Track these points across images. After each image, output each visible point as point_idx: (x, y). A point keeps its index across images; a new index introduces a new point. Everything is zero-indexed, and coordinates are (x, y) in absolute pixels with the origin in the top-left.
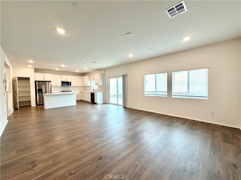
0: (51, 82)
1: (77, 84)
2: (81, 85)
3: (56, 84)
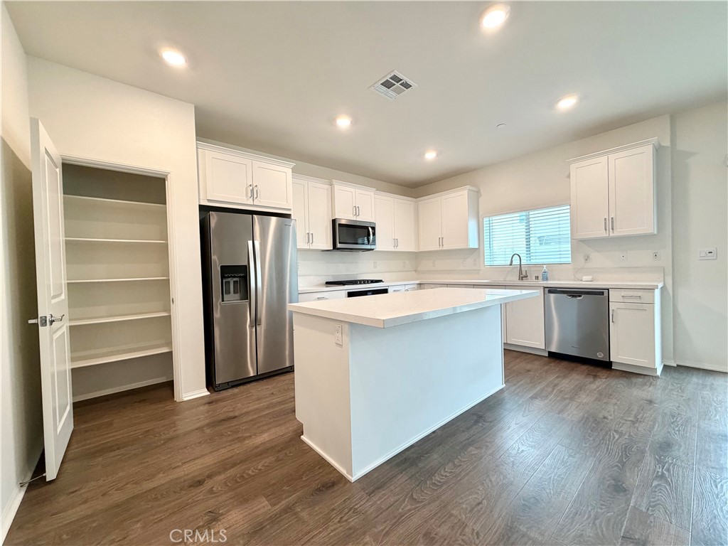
1: (396, 241)
2: (412, 249)
3: (310, 237)
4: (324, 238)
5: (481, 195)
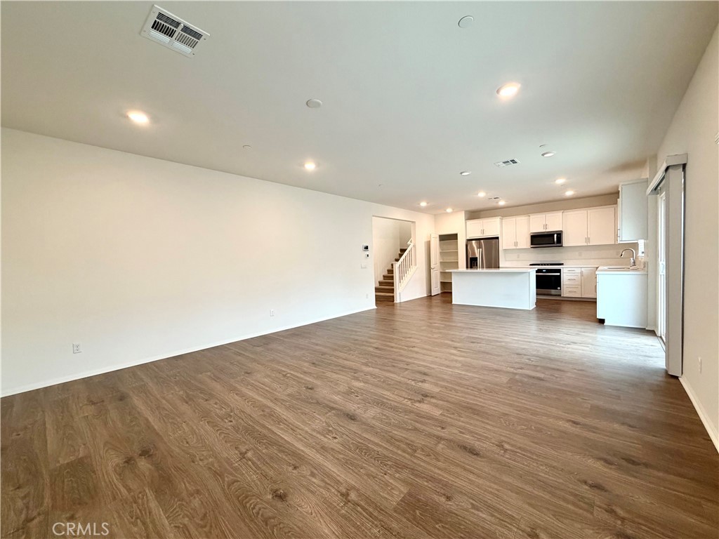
0: (498, 238)
1: (588, 239)
2: (610, 242)
3: (516, 244)
4: (525, 242)
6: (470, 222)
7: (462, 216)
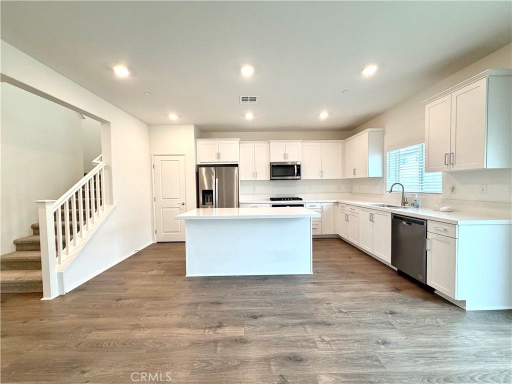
1: (322, 172)
2: (339, 176)
3: (255, 174)
4: (264, 174)
5: (386, 134)
6: (202, 143)
7: (190, 132)
